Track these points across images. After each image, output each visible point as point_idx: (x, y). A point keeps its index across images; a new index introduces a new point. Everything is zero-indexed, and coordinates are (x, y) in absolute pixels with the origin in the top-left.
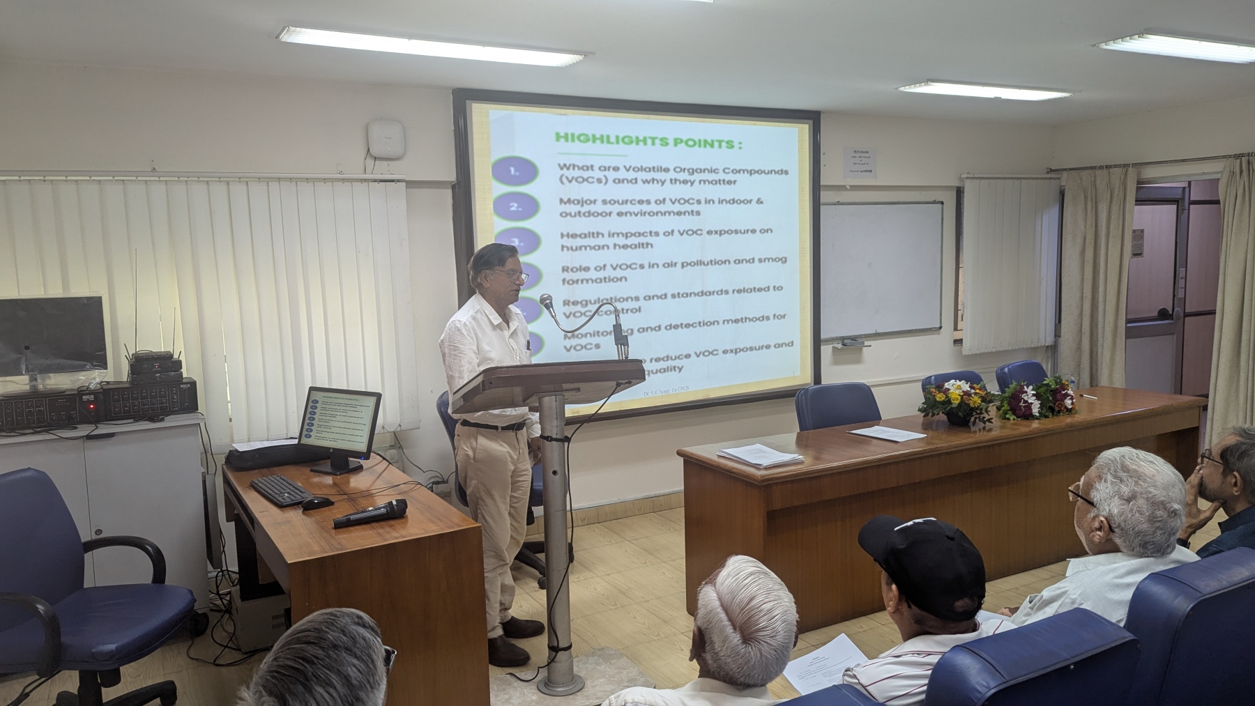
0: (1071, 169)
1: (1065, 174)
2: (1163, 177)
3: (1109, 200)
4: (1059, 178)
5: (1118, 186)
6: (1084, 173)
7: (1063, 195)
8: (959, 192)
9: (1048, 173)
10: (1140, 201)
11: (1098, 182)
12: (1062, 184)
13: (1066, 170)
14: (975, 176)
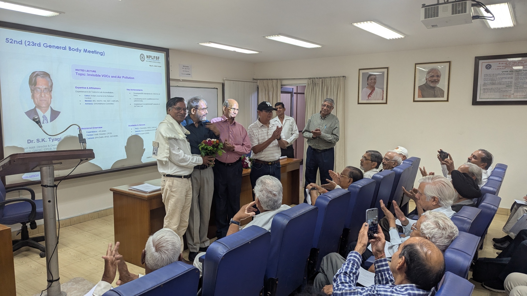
0: (260, 79)
1: (259, 81)
2: (288, 84)
3: (272, 91)
4: (257, 82)
5: (275, 86)
6: (265, 81)
7: (258, 89)
8: (223, 85)
9: (253, 80)
10: (282, 92)
11: (269, 85)
12: (258, 84)
13: (259, 79)
14: (229, 79)
